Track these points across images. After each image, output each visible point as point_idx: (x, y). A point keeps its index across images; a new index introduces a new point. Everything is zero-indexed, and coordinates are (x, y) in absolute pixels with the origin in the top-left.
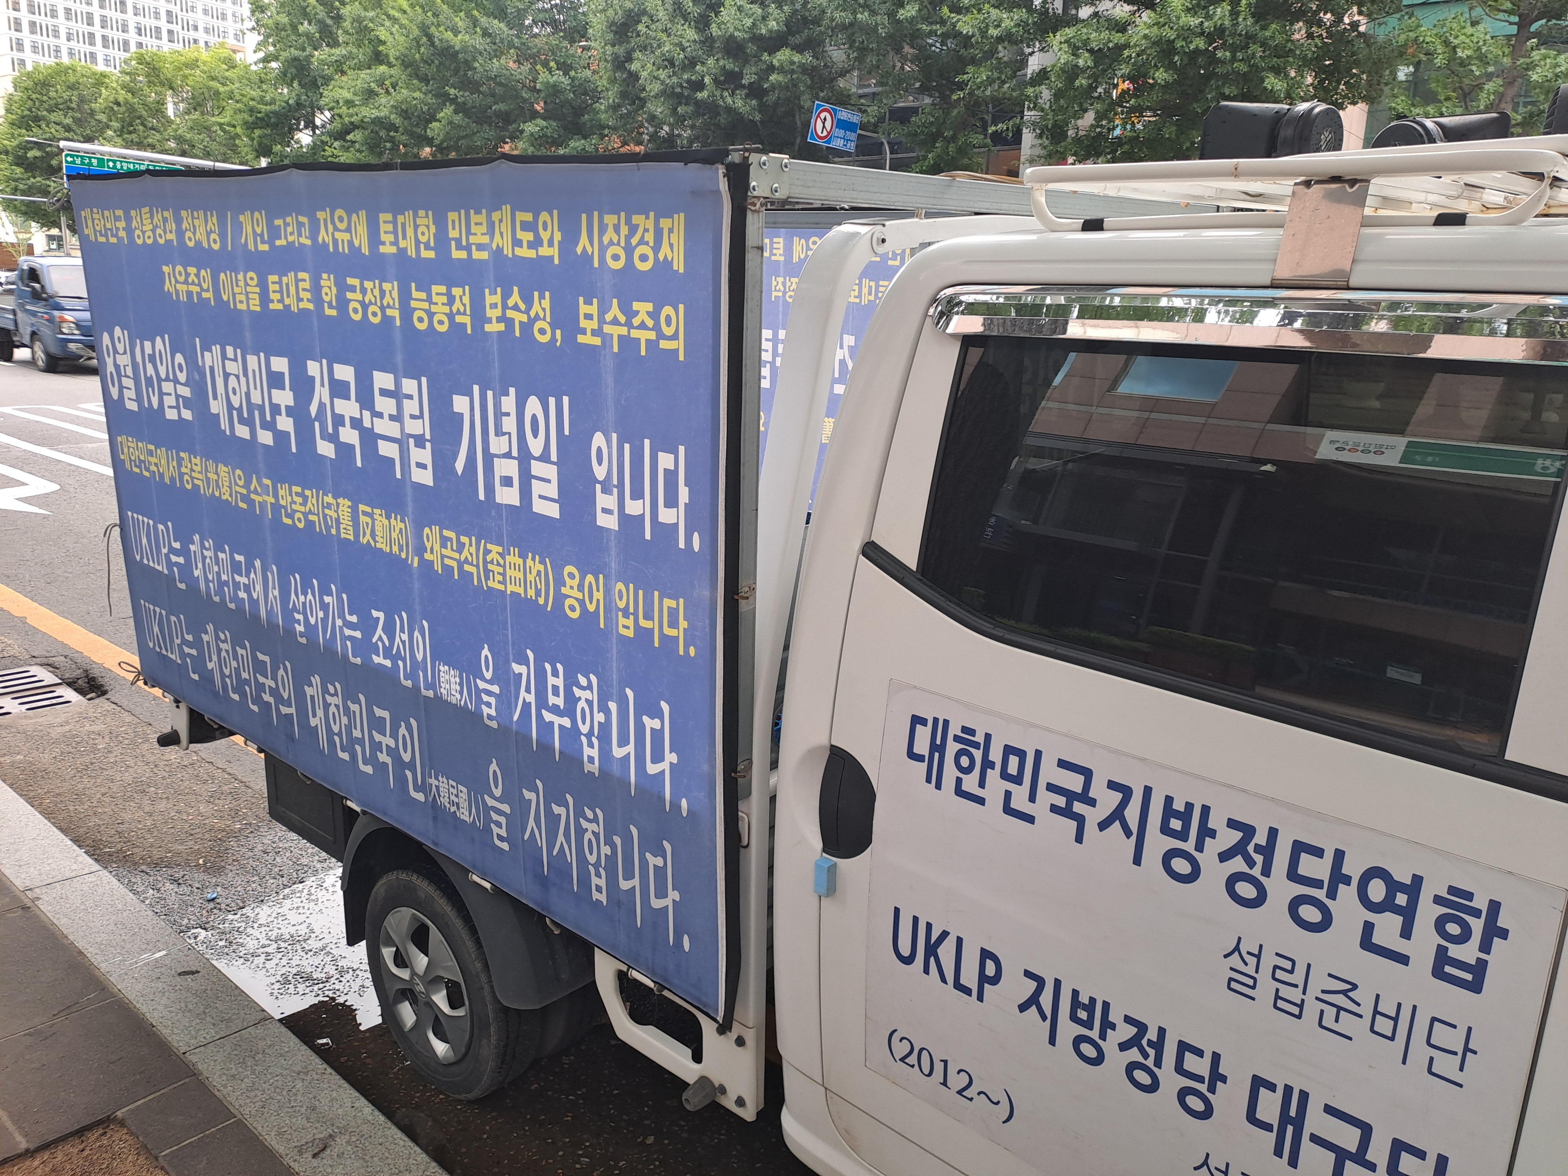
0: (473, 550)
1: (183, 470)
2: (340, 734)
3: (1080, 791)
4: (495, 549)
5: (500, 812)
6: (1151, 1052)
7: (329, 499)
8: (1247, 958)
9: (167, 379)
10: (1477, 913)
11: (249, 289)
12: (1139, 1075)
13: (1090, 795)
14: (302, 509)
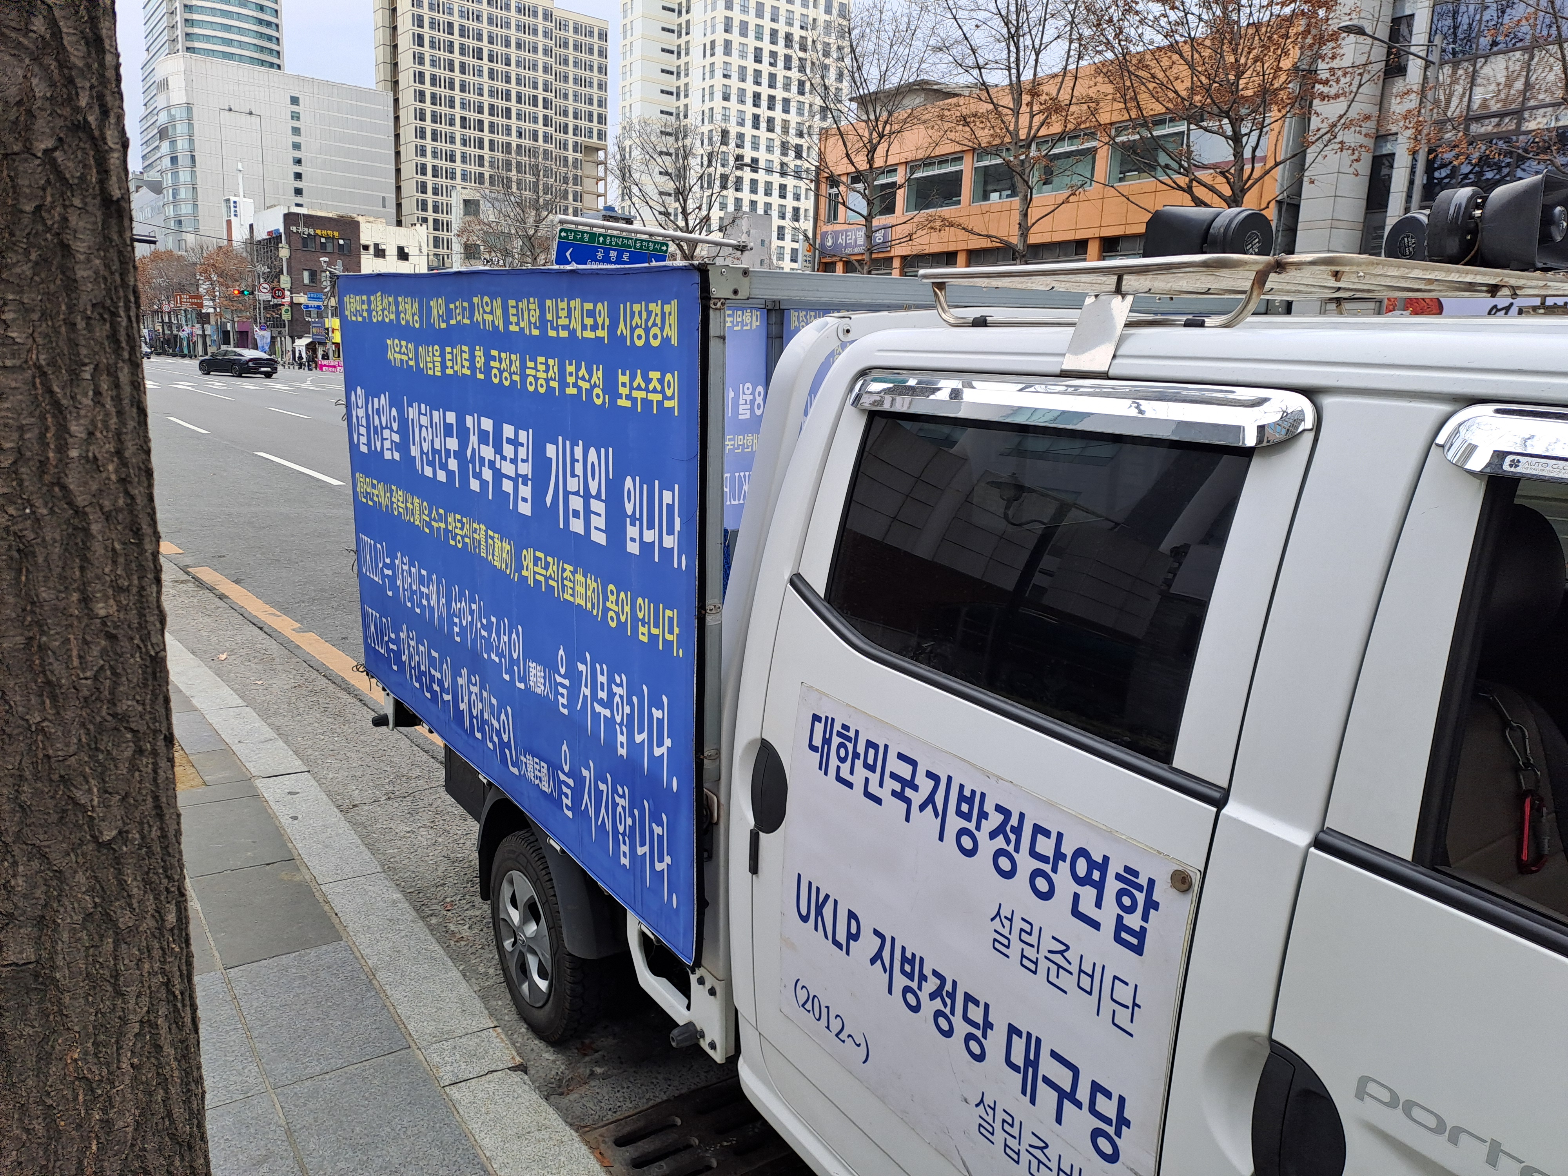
0: (555, 568)
1: (394, 500)
2: (477, 718)
3: (909, 778)
4: (569, 568)
5: (568, 786)
6: (948, 1001)
7: (475, 525)
8: (1004, 921)
9: (386, 428)
10: (1140, 888)
11: (436, 359)
12: (942, 1022)
13: (916, 782)
14: (460, 532)
